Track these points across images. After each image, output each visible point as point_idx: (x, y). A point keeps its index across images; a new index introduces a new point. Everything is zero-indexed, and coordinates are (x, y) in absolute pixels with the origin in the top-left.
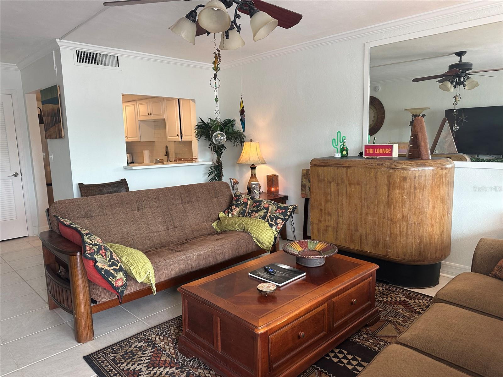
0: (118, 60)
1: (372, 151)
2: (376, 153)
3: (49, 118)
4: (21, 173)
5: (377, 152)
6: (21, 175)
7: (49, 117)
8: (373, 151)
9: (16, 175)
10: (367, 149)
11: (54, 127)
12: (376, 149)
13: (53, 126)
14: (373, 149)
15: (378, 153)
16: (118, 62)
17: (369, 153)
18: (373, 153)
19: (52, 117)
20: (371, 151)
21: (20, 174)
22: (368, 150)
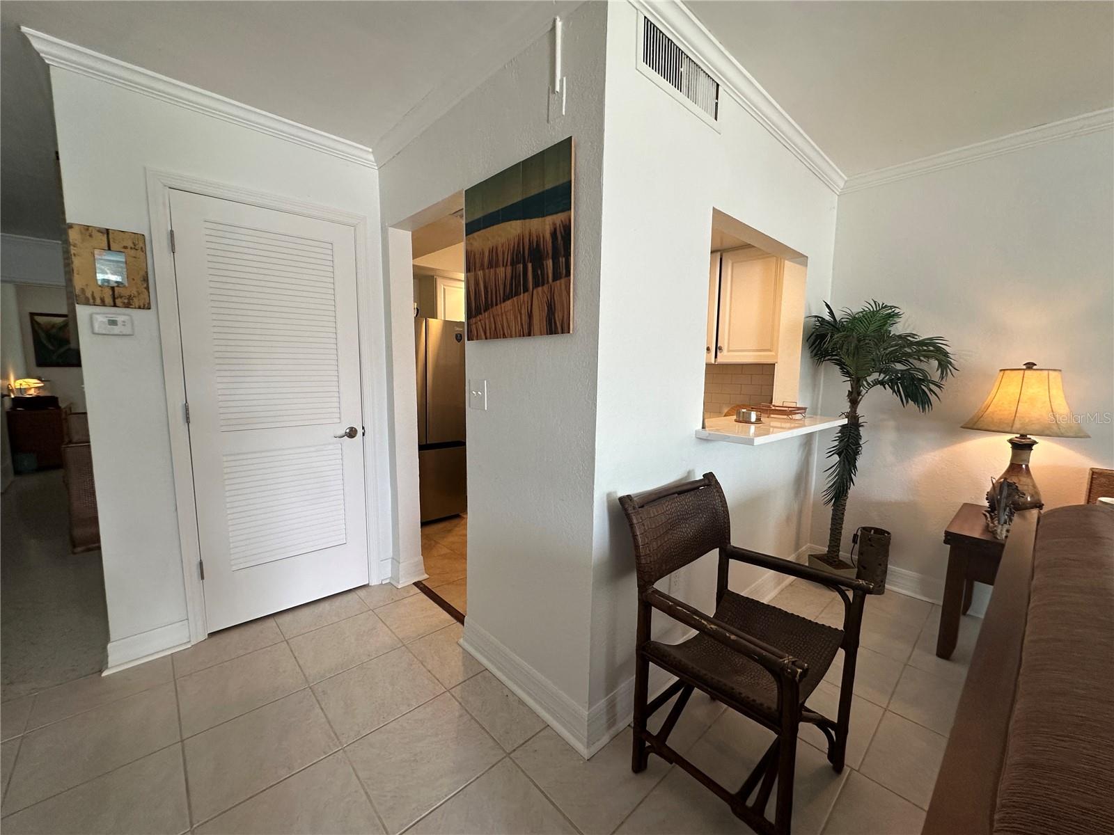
0: (717, 98)
3: (502, 269)
4: (363, 428)
6: (364, 434)
7: (497, 266)
9: (352, 433)
11: (524, 297)
13: (517, 294)
16: (717, 103)
19: (512, 264)
21: (360, 431)
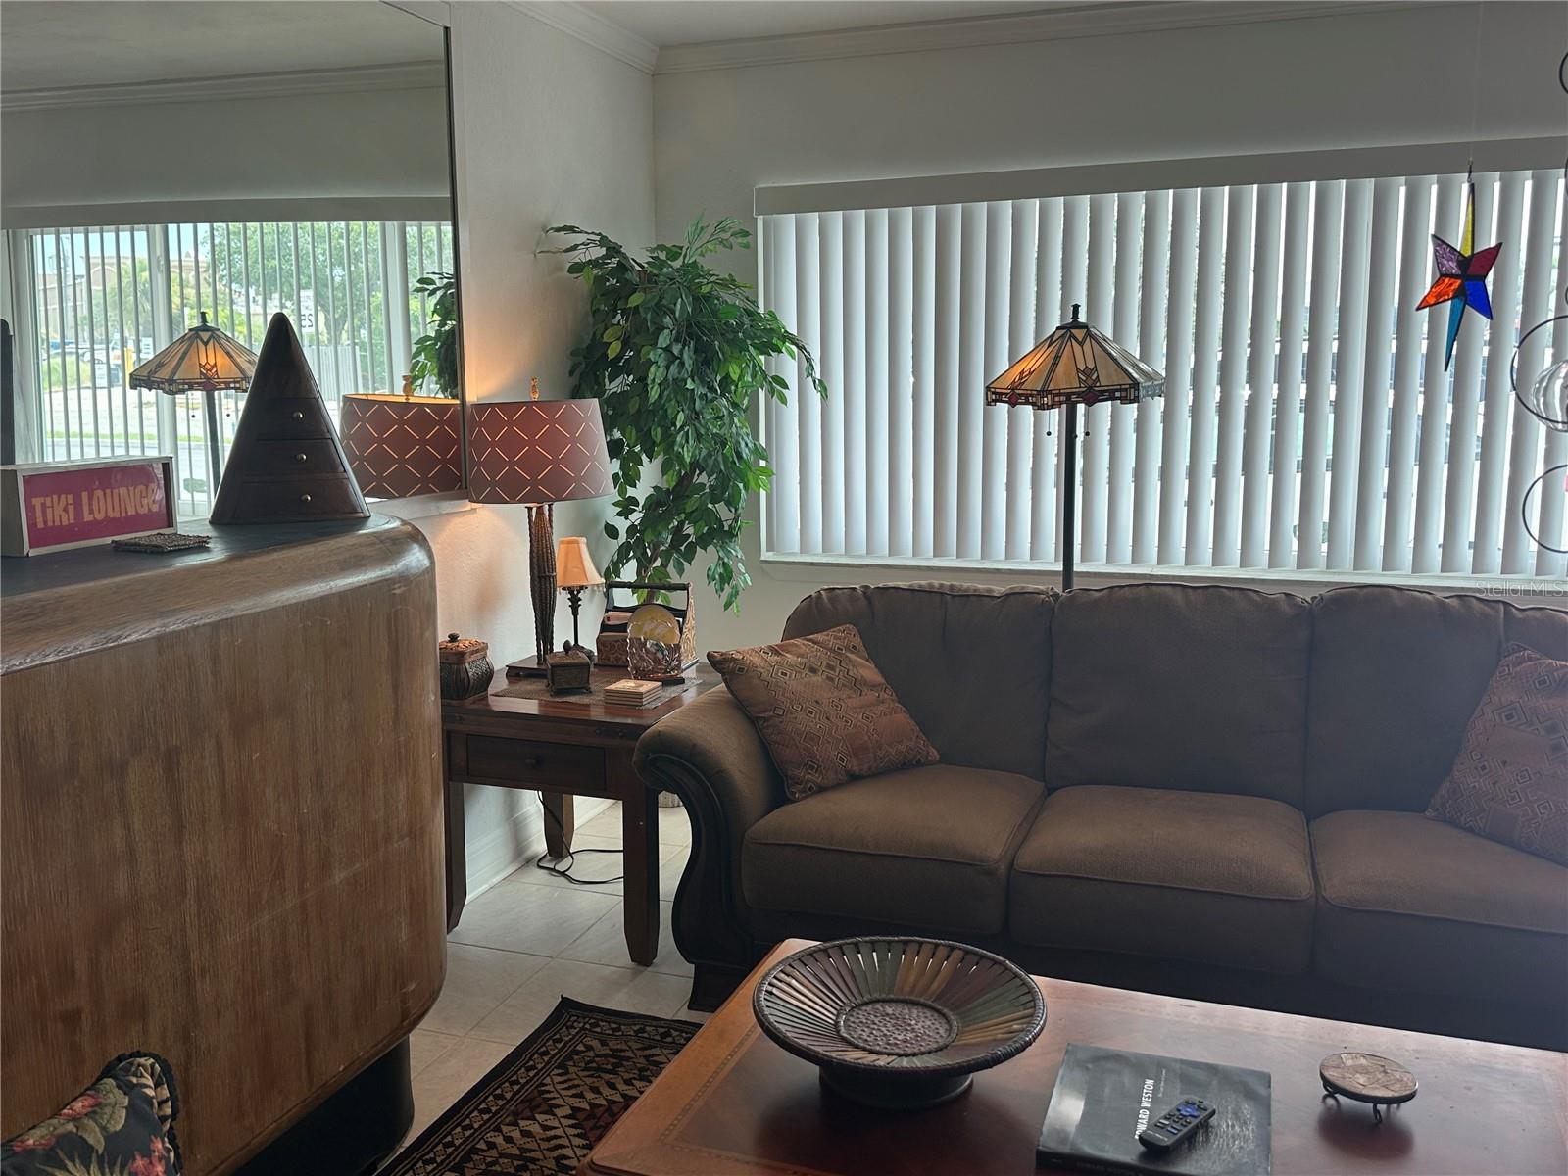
1: (66, 510)
2: (88, 518)
5: (91, 512)
8: (71, 508)
10: (37, 502)
12: (85, 495)
14: (70, 498)
15: (100, 517)
17: (50, 524)
18: (72, 521)
20: (59, 510)
22: (43, 505)
